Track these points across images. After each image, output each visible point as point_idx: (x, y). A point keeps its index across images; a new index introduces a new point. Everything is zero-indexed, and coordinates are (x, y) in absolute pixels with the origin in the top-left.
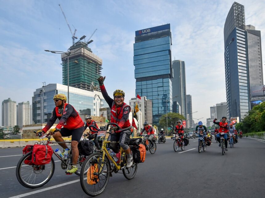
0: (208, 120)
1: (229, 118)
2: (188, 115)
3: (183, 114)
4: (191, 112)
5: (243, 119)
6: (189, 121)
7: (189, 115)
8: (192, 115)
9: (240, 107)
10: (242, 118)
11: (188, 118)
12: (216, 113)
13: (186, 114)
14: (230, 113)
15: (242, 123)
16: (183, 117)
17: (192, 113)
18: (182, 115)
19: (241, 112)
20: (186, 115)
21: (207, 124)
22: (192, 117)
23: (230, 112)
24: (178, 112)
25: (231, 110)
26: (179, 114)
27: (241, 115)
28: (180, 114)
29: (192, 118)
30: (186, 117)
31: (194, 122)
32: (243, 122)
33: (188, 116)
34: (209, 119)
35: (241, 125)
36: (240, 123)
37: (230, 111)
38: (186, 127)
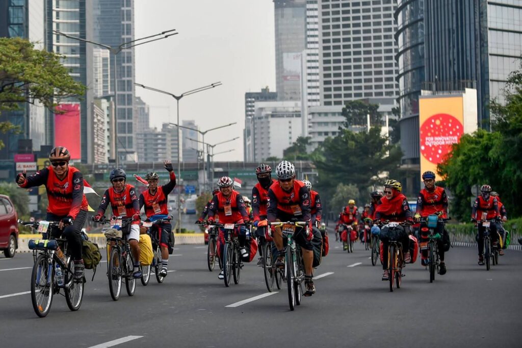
0: (259, 104)
1: (408, 95)
2: (100, 55)
3: (62, 46)
4: (129, 29)
5: (503, 102)
6: (105, 104)
7: (106, 53)
8: (130, 59)
9: (482, 15)
10: (498, 94)
11: (98, 82)
12: (318, 49)
13: (83, 50)
14: (417, 58)
15: (498, 134)
16: (62, 71)
17: (130, 43)
18: (47, 58)
19: (491, 50)
20: (83, 60)
21: (247, 133)
22: (130, 72)
23: (414, 47)
24: (24, 28)
25: (422, 31)
26: (24, 48)
27: (492, 76)
28: (39, 47)
29: (130, 85)
30: (83, 70)
31: (145, 117)
32: (503, 127)
33: (100, 65)
34: (265, 95)
35: (487, 148)
36: (480, 136)
37: (414, 36)
38: (84, 160)
